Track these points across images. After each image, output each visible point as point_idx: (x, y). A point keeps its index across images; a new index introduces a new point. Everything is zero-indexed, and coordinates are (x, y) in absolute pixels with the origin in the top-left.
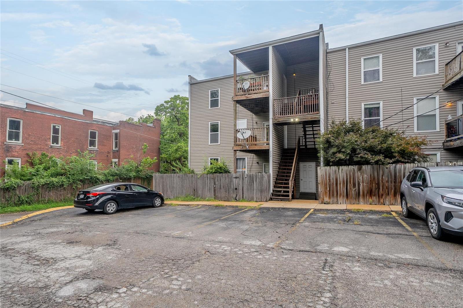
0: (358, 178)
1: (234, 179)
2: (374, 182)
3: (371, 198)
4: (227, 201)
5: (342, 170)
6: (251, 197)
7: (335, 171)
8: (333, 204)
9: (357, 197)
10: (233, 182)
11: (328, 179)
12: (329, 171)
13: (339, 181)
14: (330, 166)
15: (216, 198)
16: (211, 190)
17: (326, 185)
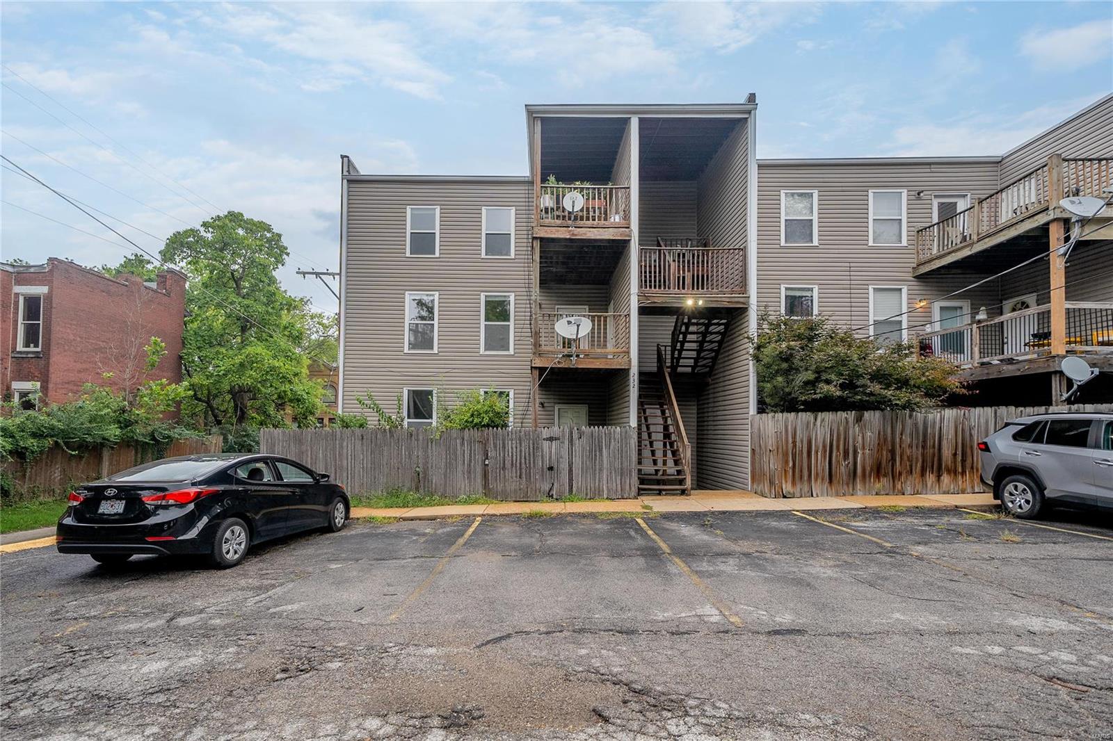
0: (854, 439)
1: (546, 444)
2: (884, 448)
3: (879, 481)
4: (522, 501)
5: (823, 420)
6: (593, 489)
7: (808, 423)
8: (801, 497)
9: (851, 481)
10: (542, 451)
11: (790, 440)
12: (794, 422)
13: (815, 445)
14: (797, 411)
15: (490, 494)
16: (475, 472)
17: (786, 455)
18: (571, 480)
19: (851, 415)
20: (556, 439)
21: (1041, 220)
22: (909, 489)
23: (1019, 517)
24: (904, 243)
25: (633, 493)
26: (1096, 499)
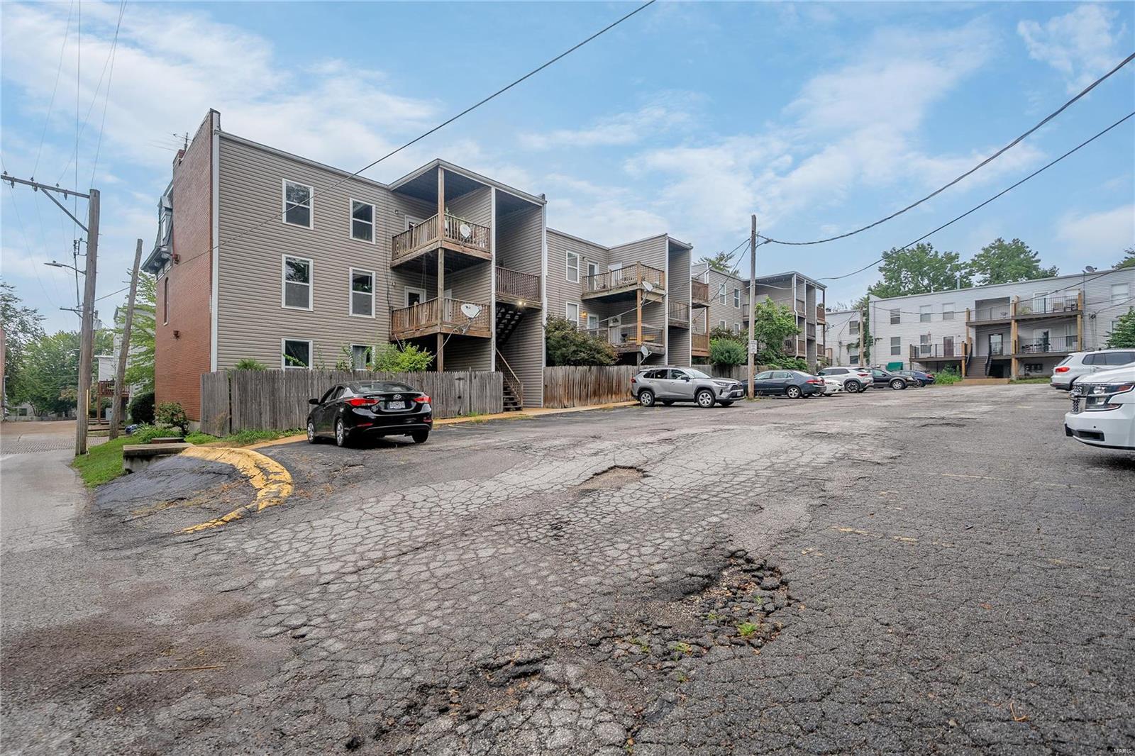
0: (588, 379)
1: (457, 382)
2: (597, 383)
3: (595, 398)
5: (578, 370)
6: (482, 407)
7: (574, 371)
8: (570, 406)
9: (586, 399)
10: (455, 387)
11: (567, 380)
13: (575, 382)
17: (565, 387)
18: (470, 404)
19: (586, 368)
20: (463, 379)
21: (634, 288)
22: (604, 402)
23: (647, 406)
24: (578, 282)
25: (502, 410)
26: (669, 396)
